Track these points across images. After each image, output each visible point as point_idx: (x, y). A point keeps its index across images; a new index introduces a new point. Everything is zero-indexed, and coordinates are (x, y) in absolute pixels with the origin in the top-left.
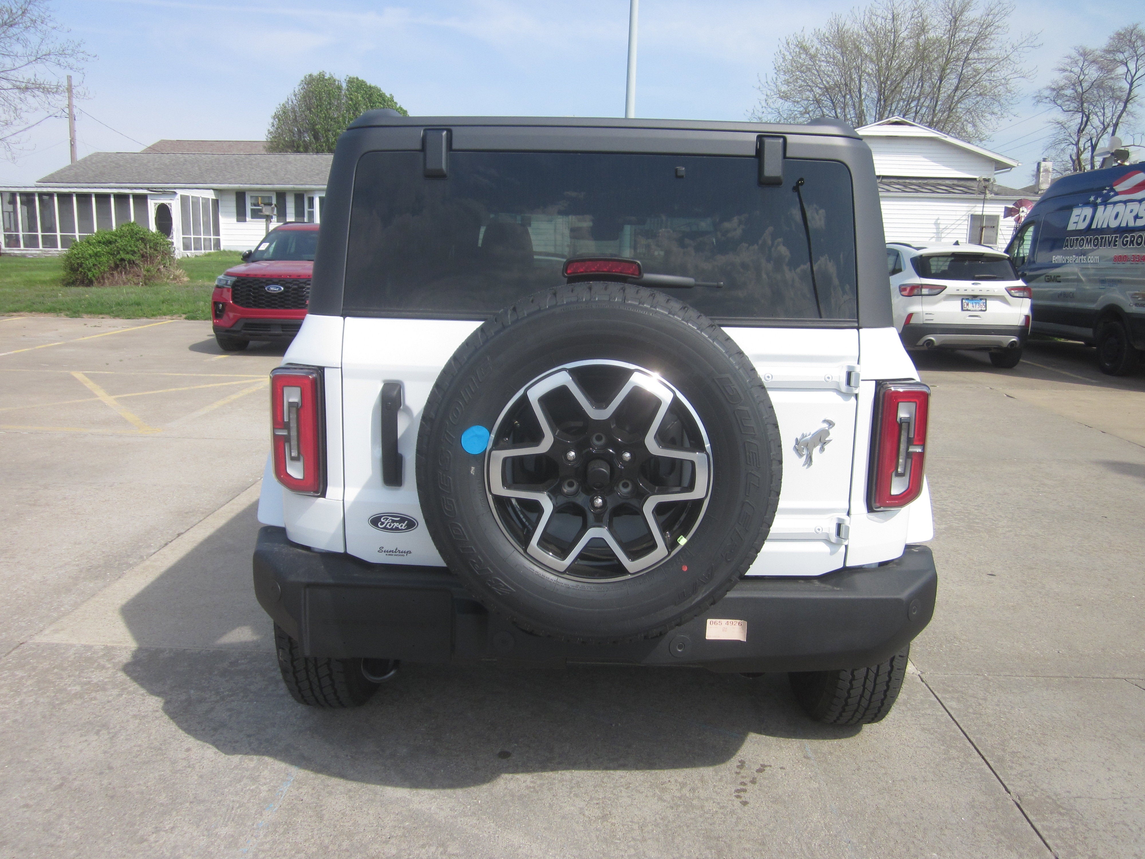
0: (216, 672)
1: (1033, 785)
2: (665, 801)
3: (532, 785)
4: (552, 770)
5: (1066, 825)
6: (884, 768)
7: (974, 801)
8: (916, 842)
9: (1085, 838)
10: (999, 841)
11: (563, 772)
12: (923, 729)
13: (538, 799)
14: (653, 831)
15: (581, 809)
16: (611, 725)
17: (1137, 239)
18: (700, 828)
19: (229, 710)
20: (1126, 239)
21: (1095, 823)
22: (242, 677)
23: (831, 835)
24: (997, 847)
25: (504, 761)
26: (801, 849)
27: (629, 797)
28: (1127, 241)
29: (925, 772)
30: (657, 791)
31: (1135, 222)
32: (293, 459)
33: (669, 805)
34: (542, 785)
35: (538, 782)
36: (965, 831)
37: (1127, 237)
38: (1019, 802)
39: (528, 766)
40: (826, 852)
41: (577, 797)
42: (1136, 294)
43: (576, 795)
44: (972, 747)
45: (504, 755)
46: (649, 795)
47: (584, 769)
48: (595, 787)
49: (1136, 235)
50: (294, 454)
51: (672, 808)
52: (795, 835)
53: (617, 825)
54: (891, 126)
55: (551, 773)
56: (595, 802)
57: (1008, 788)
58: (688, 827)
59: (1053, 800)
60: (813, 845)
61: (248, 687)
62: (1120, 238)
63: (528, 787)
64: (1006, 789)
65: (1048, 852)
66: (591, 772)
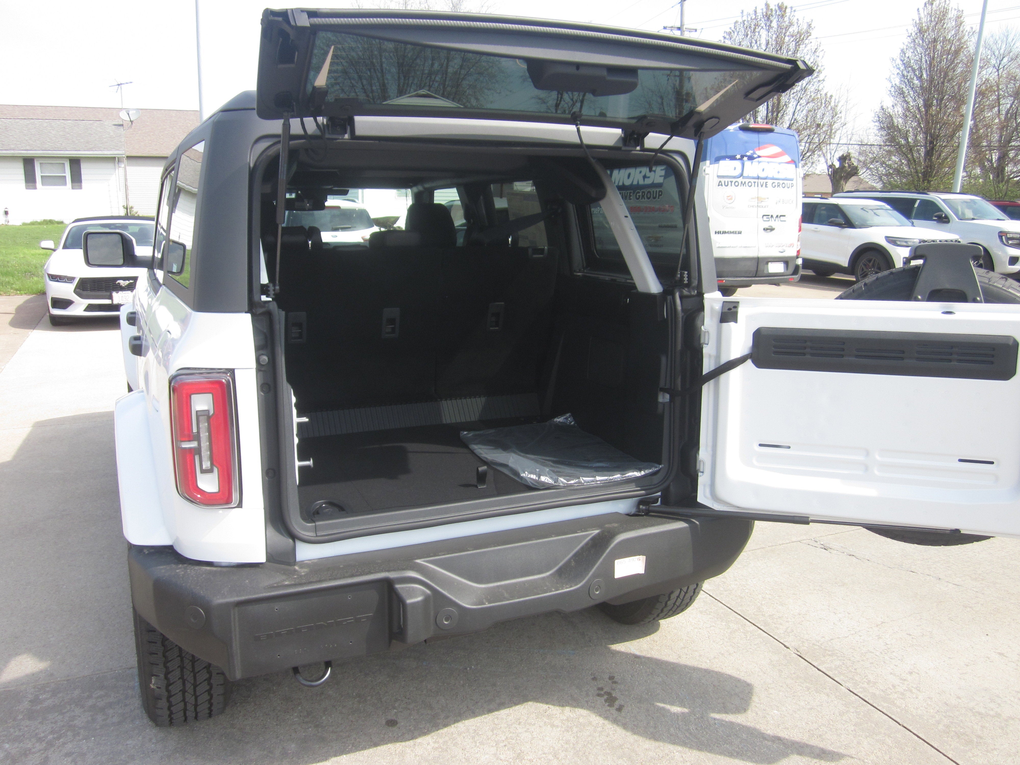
0: (20, 717)
1: (798, 638)
2: (557, 726)
3: (436, 745)
4: (446, 726)
5: (838, 663)
6: (696, 651)
7: (771, 661)
8: (757, 705)
9: (855, 669)
10: (808, 689)
11: (456, 725)
12: (701, 612)
13: (452, 757)
14: (566, 756)
15: (495, 755)
16: (466, 669)
17: (647, 194)
18: (601, 742)
19: (68, 755)
20: (638, 194)
21: (853, 656)
22: (57, 714)
23: (698, 718)
24: (810, 693)
25: (395, 728)
26: (686, 736)
27: (526, 731)
28: (639, 196)
29: (726, 647)
30: (545, 719)
31: (644, 180)
32: (203, 471)
33: (563, 729)
34: (445, 742)
35: (441, 741)
36: (782, 686)
37: (639, 193)
38: (799, 654)
39: (421, 728)
40: (705, 733)
41: (483, 744)
42: (650, 237)
43: (482, 743)
44: (742, 618)
45: (392, 723)
46: (541, 725)
47: (472, 717)
48: (492, 731)
49: (646, 191)
50: (206, 464)
51: (568, 731)
52: (674, 726)
53: (534, 760)
54: (419, 98)
55: (446, 729)
56: (502, 744)
57: (786, 645)
58: (591, 744)
59: (818, 646)
60: (692, 730)
61: (71, 723)
62: (634, 193)
63: (435, 749)
64: (785, 646)
65: (842, 687)
66: (479, 718)
